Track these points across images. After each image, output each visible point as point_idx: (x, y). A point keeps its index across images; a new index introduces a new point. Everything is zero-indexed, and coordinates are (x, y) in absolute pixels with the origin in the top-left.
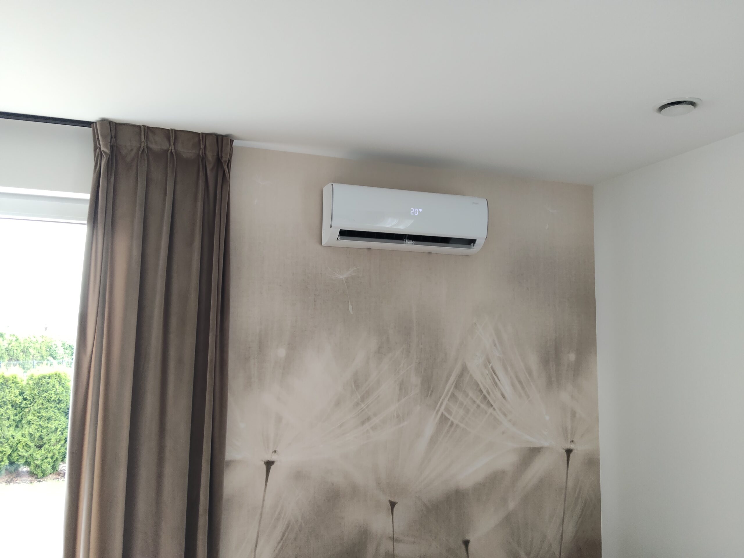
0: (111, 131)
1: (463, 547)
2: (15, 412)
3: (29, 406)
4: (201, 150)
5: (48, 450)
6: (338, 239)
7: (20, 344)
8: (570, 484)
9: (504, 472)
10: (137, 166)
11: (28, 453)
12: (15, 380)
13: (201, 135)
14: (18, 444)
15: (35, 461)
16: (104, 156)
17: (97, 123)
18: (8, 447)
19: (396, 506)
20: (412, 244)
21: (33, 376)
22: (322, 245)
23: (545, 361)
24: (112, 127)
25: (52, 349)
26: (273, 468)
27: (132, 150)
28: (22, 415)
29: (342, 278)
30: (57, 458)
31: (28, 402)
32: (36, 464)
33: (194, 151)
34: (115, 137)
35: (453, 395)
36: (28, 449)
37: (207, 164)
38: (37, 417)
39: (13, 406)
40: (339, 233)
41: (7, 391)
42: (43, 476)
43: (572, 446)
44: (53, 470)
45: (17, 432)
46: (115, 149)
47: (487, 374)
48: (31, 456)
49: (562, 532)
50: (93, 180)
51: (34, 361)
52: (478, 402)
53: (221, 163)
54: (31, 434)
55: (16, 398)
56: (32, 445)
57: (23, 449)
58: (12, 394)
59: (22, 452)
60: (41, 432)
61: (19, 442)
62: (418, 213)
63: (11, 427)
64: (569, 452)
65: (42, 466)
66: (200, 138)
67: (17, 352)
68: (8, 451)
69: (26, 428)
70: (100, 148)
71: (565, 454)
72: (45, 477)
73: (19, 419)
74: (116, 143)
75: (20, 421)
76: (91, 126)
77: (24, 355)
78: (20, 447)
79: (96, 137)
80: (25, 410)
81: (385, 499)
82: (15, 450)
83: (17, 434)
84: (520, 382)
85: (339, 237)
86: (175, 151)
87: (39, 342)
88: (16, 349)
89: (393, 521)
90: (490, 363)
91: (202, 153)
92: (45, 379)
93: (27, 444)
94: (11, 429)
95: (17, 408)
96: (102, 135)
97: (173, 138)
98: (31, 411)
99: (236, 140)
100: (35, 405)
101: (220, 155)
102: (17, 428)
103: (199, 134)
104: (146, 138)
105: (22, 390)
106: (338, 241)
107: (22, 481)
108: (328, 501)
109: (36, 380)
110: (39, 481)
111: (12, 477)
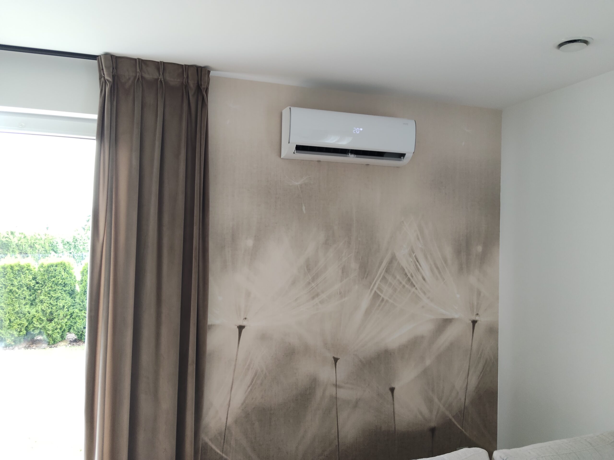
0: (112, 62)
1: (390, 393)
2: (30, 293)
3: (41, 288)
4: (184, 80)
5: (58, 323)
6: (294, 153)
7: (27, 240)
8: (475, 347)
9: (423, 337)
10: (134, 92)
11: (41, 325)
12: (29, 267)
13: (184, 66)
14: (33, 318)
15: (47, 332)
16: (107, 84)
17: (102, 56)
18: (25, 321)
19: (338, 361)
20: (354, 157)
21: (43, 265)
22: (281, 157)
23: (458, 252)
24: (113, 59)
25: (54, 245)
26: (244, 331)
27: (129, 79)
28: (36, 295)
29: (297, 185)
30: (64, 329)
31: (40, 285)
32: (48, 333)
33: (179, 80)
34: (116, 68)
35: (384, 278)
36: (42, 322)
37: (189, 90)
38: (48, 297)
39: (28, 288)
40: (296, 148)
41: (23, 276)
42: (54, 343)
43: (477, 318)
44: (61, 338)
45: (32, 309)
46: (116, 78)
47: (411, 261)
48: (44, 327)
49: (467, 383)
50: (100, 104)
51: (39, 254)
52: (404, 283)
53: (201, 90)
54: (43, 311)
55: (30, 282)
56: (45, 319)
57: (37, 322)
58: (27, 279)
59: (36, 324)
60: (52, 309)
61: (34, 317)
62: (359, 132)
63: (27, 305)
64: (474, 322)
65: (53, 335)
66: (183, 69)
67: (25, 247)
68: (25, 323)
69: (39, 305)
70: (104, 77)
71: (471, 324)
72: (55, 344)
73: (33, 298)
74: (117, 73)
75: (34, 300)
76: (96, 59)
77: (32, 249)
78: (35, 320)
79: (101, 68)
80: (38, 292)
81: (330, 356)
82: (31, 323)
83: (32, 310)
84: (437, 268)
85: (295, 151)
86: (164, 79)
87: (43, 239)
88: (25, 245)
89: (336, 372)
90: (414, 253)
91: (185, 81)
92: (53, 267)
93: (40, 318)
94: (28, 306)
95: (31, 290)
96: (105, 67)
97: (162, 69)
98: (43, 292)
99: (212, 70)
100: (46, 287)
101: (200, 83)
102: (32, 305)
103: (182, 66)
104: (140, 69)
105: (35, 275)
106: (294, 154)
107: (37, 347)
108: (286, 356)
109: (46, 268)
110: (51, 347)
111: (29, 344)
